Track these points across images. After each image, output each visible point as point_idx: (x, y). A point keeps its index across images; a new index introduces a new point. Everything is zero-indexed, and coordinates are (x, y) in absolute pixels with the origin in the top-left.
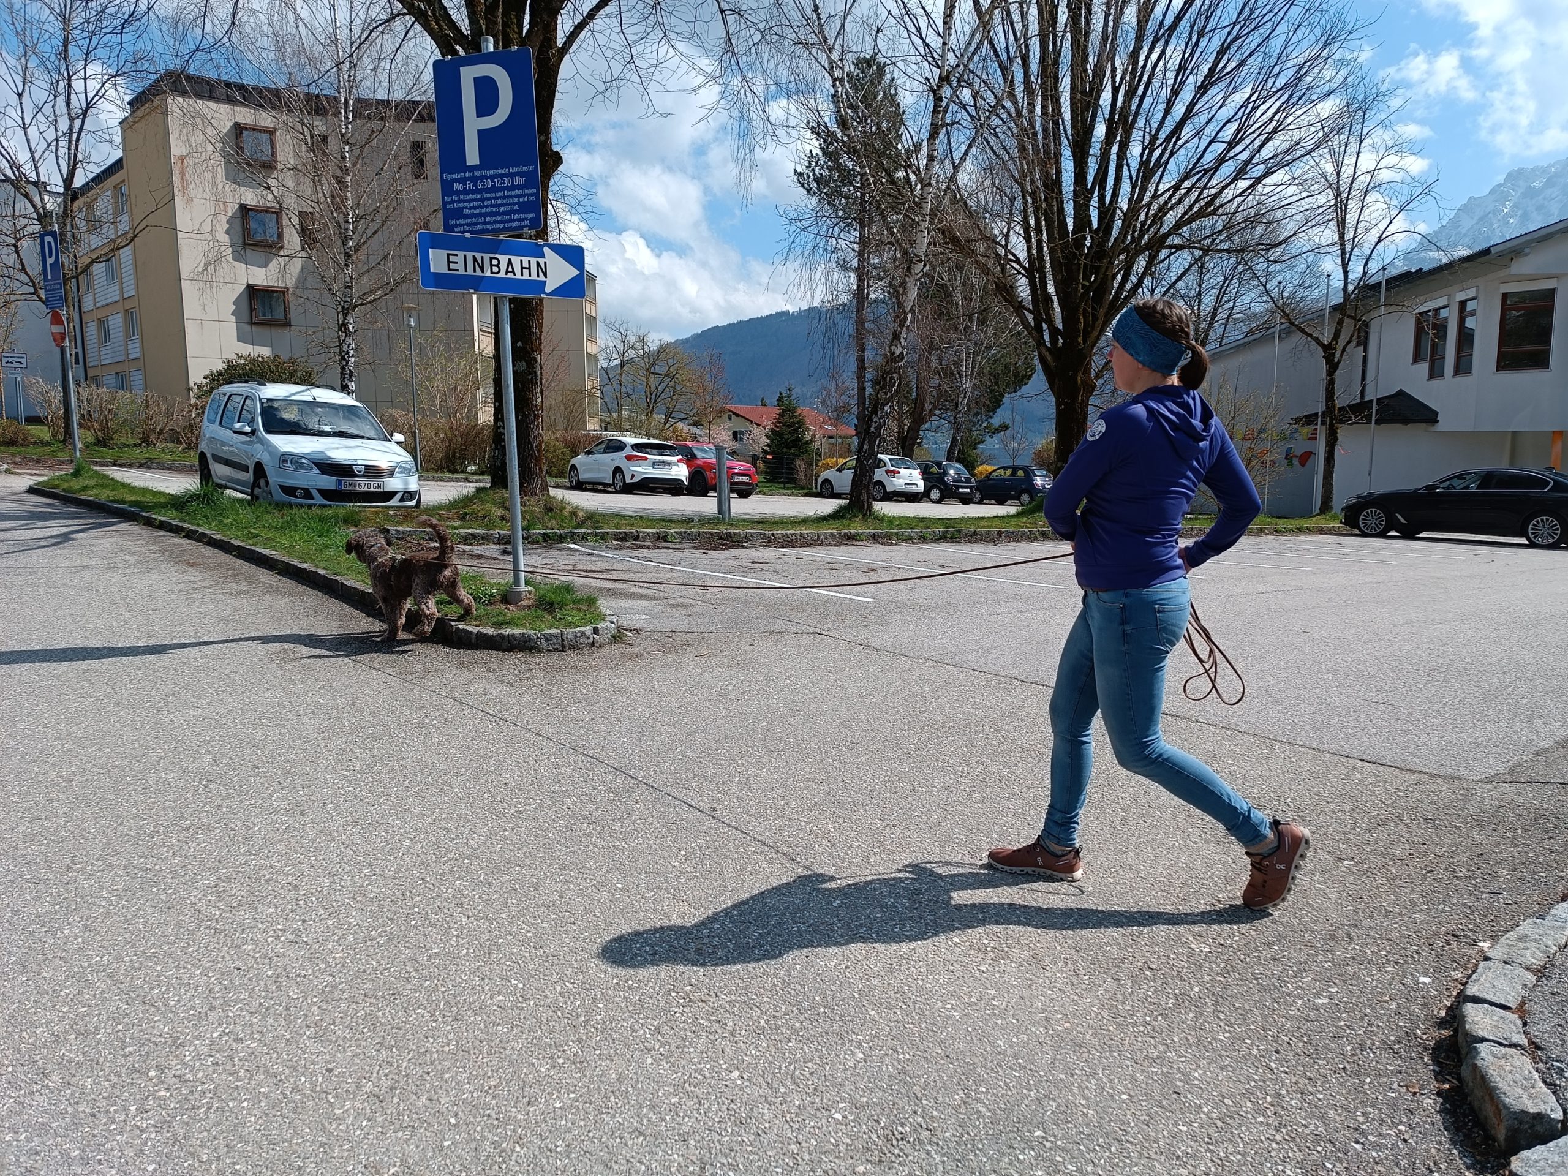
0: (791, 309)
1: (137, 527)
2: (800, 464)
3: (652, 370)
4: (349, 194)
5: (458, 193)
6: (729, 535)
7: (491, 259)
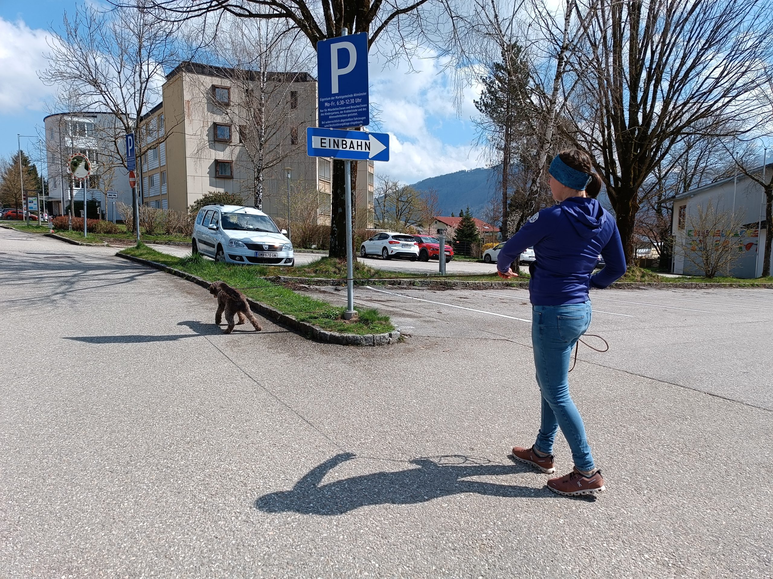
0: (467, 169)
1: (164, 274)
2: (473, 246)
3: (400, 199)
4: (263, 116)
5: (327, 108)
6: (446, 283)
7: (343, 141)
